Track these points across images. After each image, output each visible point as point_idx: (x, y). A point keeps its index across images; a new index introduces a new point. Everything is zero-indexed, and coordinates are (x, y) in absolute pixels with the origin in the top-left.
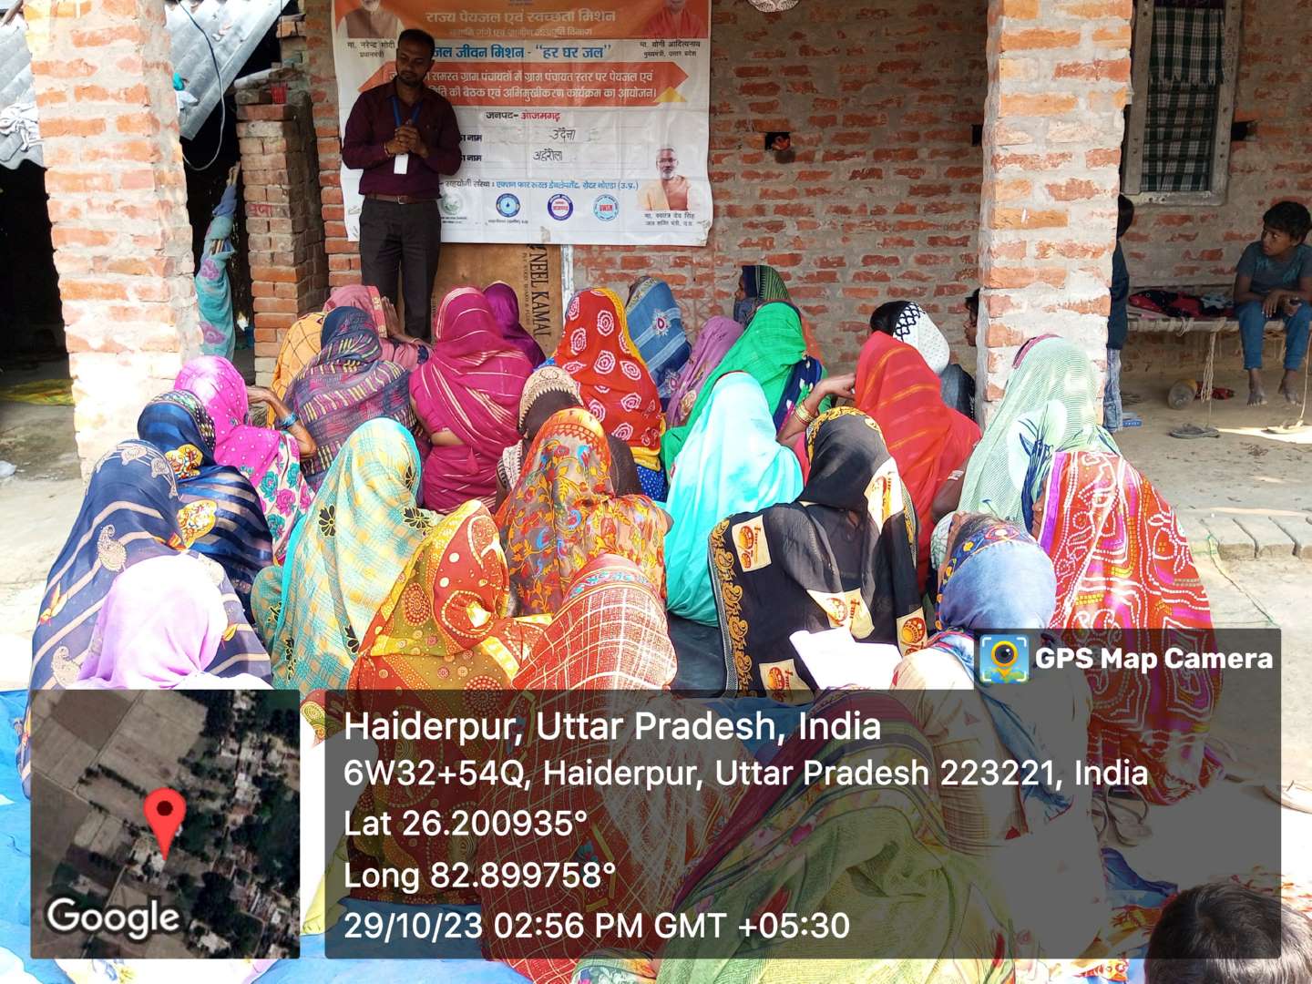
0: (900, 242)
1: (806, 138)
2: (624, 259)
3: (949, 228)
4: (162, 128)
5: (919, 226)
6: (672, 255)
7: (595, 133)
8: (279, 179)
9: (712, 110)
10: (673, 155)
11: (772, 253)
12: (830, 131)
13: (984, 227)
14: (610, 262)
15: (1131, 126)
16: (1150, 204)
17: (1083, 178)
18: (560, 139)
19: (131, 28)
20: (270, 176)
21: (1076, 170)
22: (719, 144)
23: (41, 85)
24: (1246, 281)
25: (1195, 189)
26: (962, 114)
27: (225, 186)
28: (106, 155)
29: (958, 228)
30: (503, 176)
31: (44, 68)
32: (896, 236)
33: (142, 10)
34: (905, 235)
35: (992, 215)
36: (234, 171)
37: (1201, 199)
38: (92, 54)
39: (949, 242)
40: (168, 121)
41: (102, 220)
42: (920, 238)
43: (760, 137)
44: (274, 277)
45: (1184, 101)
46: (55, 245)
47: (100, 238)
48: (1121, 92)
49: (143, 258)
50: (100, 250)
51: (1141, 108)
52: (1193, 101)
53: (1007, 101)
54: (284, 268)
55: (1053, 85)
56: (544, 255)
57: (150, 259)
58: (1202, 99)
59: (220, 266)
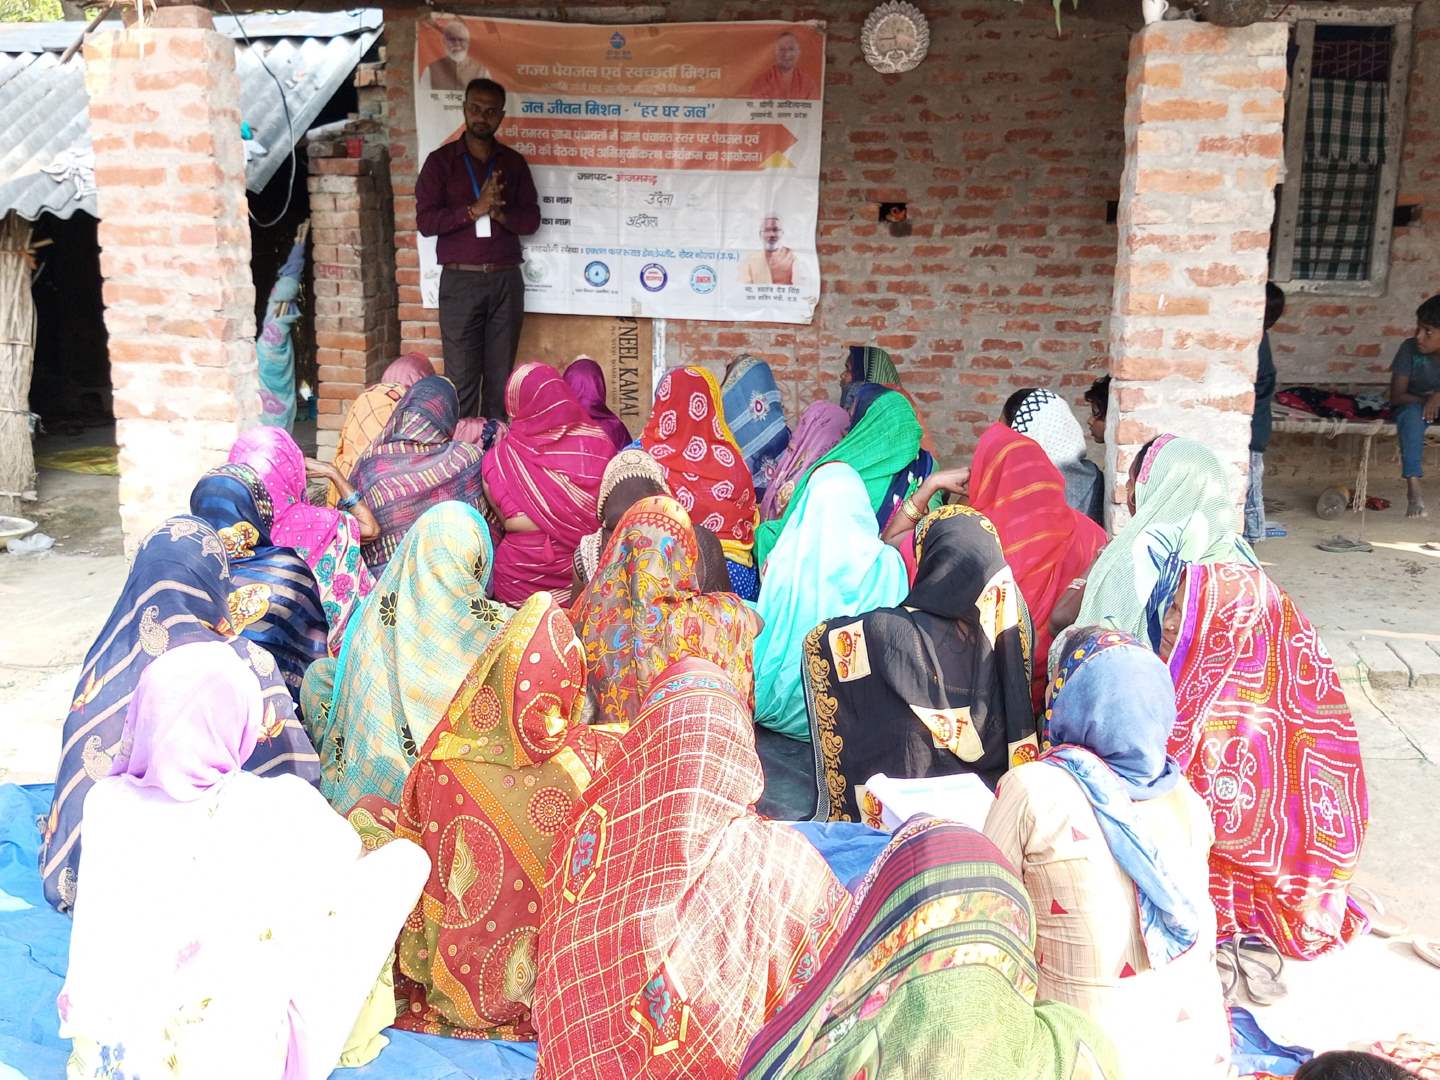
0: (1025, 326)
1: (924, 210)
2: (721, 336)
3: (1078, 312)
4: (226, 181)
5: (1046, 309)
6: (773, 333)
7: (694, 198)
8: (351, 238)
9: (823, 177)
10: (778, 224)
11: (883, 333)
12: (951, 203)
13: (1117, 313)
14: (706, 338)
15: (1283, 205)
16: (1302, 293)
17: (1227, 262)
18: (656, 204)
19: (197, 72)
20: (342, 235)
21: (1220, 253)
22: (829, 213)
23: (98, 130)
24: (1403, 380)
25: (1351, 277)
26: (1096, 188)
27: (292, 244)
28: (166, 207)
29: (1088, 312)
30: (591, 242)
31: (102, 112)
32: (1020, 319)
33: (210, 53)
34: (1029, 318)
35: (1126, 298)
36: (303, 229)
37: (1358, 289)
38: (153, 99)
39: (1078, 328)
40: (233, 174)
41: (159, 277)
42: (1047, 323)
43: (874, 208)
44: (343, 344)
45: (1341, 180)
46: (105, 301)
47: (154, 296)
48: (1272, 167)
49: (200, 319)
50: (154, 310)
51: (1294, 187)
52: (1351, 181)
53: (1146, 176)
54: (352, 335)
55: (1197, 160)
56: (635, 326)
57: (209, 321)
58: (1361, 180)
59: (285, 330)
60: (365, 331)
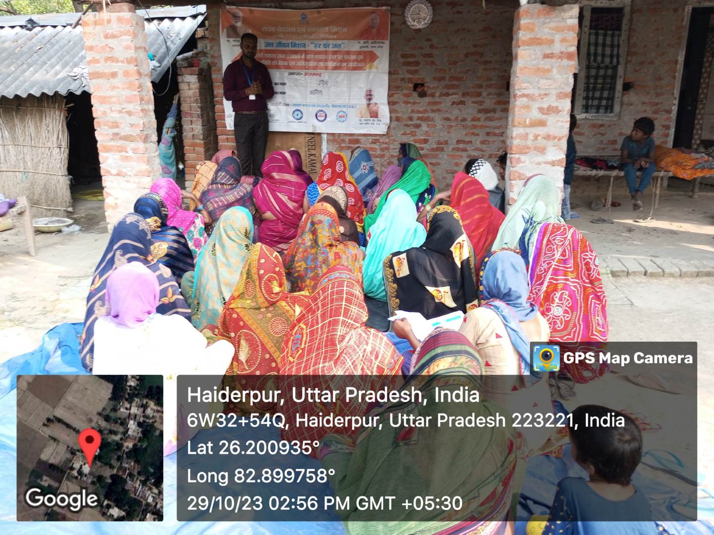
0: (473, 134)
1: (432, 86)
3: (494, 128)
4: (143, 76)
5: (482, 127)
6: (371, 138)
7: (337, 82)
8: (196, 101)
9: (390, 73)
10: (372, 93)
11: (416, 138)
12: (443, 83)
13: (510, 127)
14: (343, 141)
15: (577, 82)
16: (586, 119)
17: (554, 104)
18: (322, 85)
20: (192, 99)
21: (552, 101)
22: (393, 88)
23: (90, 57)
25: (606, 112)
26: (502, 76)
27: (172, 104)
28: (118, 88)
29: (498, 128)
30: (294, 101)
31: (91, 48)
32: (472, 131)
33: (134, 23)
34: (475, 131)
35: (513, 121)
36: (176, 97)
37: (609, 117)
38: (112, 43)
39: (495, 135)
40: (146, 74)
41: (117, 117)
42: (482, 132)
43: (411, 85)
44: (194, 145)
45: (602, 72)
46: (95, 128)
47: (115, 125)
48: (572, 66)
49: (135, 134)
50: (116, 130)
51: (582, 75)
52: (606, 72)
53: (521, 69)
54: (198, 141)
55: (542, 62)
56: (314, 137)
57: (138, 135)
58: (610, 72)
59: (170, 140)
60: (203, 140)
